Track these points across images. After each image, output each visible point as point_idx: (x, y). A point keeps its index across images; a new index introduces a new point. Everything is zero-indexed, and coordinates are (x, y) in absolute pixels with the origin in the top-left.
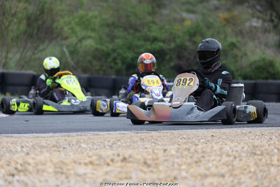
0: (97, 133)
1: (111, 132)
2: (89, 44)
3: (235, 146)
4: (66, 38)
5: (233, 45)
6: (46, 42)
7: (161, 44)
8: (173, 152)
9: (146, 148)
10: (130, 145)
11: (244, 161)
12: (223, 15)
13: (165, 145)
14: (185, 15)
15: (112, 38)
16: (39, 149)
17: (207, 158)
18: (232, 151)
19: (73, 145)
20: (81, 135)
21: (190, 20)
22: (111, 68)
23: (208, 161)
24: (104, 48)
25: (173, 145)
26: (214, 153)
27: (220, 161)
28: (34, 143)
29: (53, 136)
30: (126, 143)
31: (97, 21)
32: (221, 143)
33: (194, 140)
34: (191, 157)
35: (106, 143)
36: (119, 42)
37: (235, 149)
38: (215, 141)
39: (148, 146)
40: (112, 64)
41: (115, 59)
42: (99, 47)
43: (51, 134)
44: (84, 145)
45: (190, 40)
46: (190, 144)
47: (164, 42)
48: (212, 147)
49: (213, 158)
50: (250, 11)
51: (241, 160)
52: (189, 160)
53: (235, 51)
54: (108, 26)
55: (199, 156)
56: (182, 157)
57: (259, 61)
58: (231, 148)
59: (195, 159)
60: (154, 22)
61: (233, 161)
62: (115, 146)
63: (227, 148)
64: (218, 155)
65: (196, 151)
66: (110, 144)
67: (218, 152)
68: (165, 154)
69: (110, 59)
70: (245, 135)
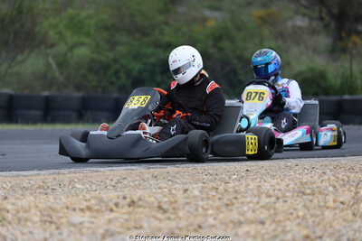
0: (95, 169)
2: (83, 52)
3: (278, 184)
4: (52, 46)
6: (26, 51)
8: (197, 193)
9: (160, 188)
10: (140, 184)
12: (257, 12)
13: (186, 183)
14: (207, 13)
15: (113, 44)
16: (20, 192)
17: (240, 201)
18: (274, 190)
19: (64, 185)
20: (75, 173)
21: (215, 19)
22: (112, 83)
23: (243, 203)
24: (103, 58)
25: (196, 183)
26: (250, 193)
27: (258, 203)
28: (13, 183)
30: (134, 182)
31: (93, 22)
32: (259, 180)
33: (223, 176)
34: (220, 199)
35: (108, 182)
36: (121, 49)
37: (277, 187)
38: (250, 178)
39: (163, 185)
40: (114, 79)
41: (117, 73)
42: (95, 56)
43: (35, 172)
44: (78, 186)
45: (215, 46)
46: (219, 183)
48: (247, 185)
49: (249, 199)
50: (292, 6)
51: (285, 202)
52: (218, 203)
54: (107, 28)
55: (231, 197)
56: (208, 198)
58: (271, 186)
59: (225, 201)
60: (166, 23)
62: (119, 185)
63: (266, 186)
64: (255, 196)
65: (226, 191)
66: (113, 183)
67: (256, 193)
68: (186, 195)
69: (111, 72)
70: (291, 168)
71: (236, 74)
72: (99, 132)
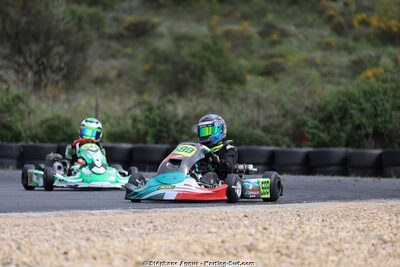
57: (53, 119)
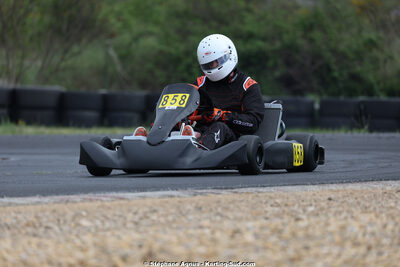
0: (121, 194)
1: (148, 194)
2: (150, 43)
3: (371, 223)
4: (112, 36)
5: (371, 44)
6: (84, 41)
7: (260, 44)
8: (249, 237)
9: (201, 227)
10: (174, 221)
11: (386, 255)
13: (240, 220)
15: (185, 34)
17: (314, 251)
18: (364, 235)
19: (65, 222)
23: (317, 256)
24: (173, 51)
25: (255, 219)
26: (328, 238)
27: (339, 255)
29: (38, 203)
30: (166, 216)
32: (344, 215)
33: (296, 208)
34: (284, 249)
35: (130, 216)
37: (369, 229)
38: (333, 210)
39: (206, 223)
44: (85, 223)
45: (304, 37)
46: (286, 219)
47: (264, 39)
48: (327, 224)
49: (325, 250)
51: (380, 254)
52: (279, 256)
53: (375, 53)
54: (178, 15)
55: (300, 246)
56: (266, 248)
58: (362, 227)
59: (291, 253)
60: (249, 10)
61: (364, 256)
62: (144, 222)
63: (354, 228)
64: (336, 244)
65: (294, 235)
66: (136, 218)
67: (337, 238)
70: (390, 196)
71: (329, 70)
72: (133, 137)
